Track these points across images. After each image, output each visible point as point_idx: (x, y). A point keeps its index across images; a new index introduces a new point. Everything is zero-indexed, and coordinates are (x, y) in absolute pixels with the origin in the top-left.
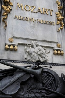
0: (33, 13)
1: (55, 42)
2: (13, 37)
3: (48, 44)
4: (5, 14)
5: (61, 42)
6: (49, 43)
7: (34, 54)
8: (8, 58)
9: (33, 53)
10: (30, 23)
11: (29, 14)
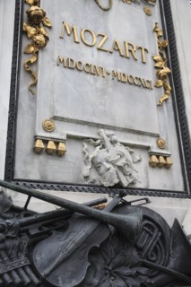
0: (101, 53)
1: (152, 135)
2: (55, 118)
3: (138, 139)
4: (32, 49)
5: (167, 135)
6: (140, 137)
7: (108, 166)
8: (42, 177)
9: (105, 163)
10: (96, 81)
11: (93, 56)
